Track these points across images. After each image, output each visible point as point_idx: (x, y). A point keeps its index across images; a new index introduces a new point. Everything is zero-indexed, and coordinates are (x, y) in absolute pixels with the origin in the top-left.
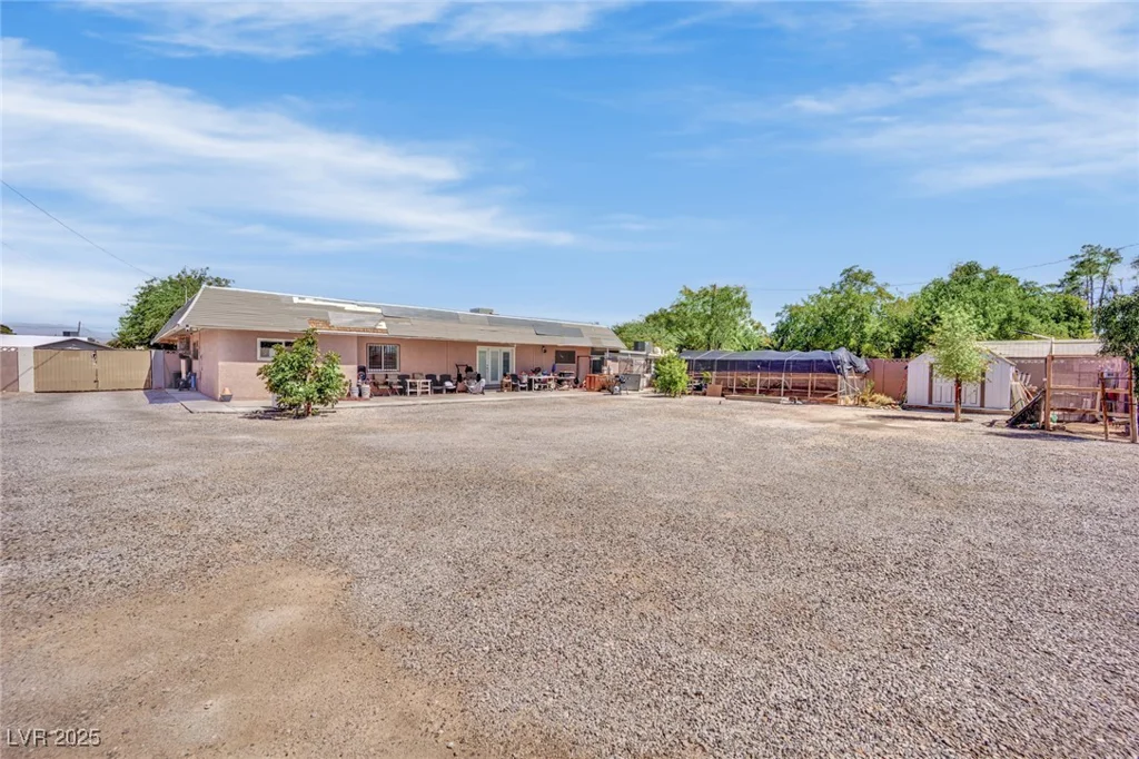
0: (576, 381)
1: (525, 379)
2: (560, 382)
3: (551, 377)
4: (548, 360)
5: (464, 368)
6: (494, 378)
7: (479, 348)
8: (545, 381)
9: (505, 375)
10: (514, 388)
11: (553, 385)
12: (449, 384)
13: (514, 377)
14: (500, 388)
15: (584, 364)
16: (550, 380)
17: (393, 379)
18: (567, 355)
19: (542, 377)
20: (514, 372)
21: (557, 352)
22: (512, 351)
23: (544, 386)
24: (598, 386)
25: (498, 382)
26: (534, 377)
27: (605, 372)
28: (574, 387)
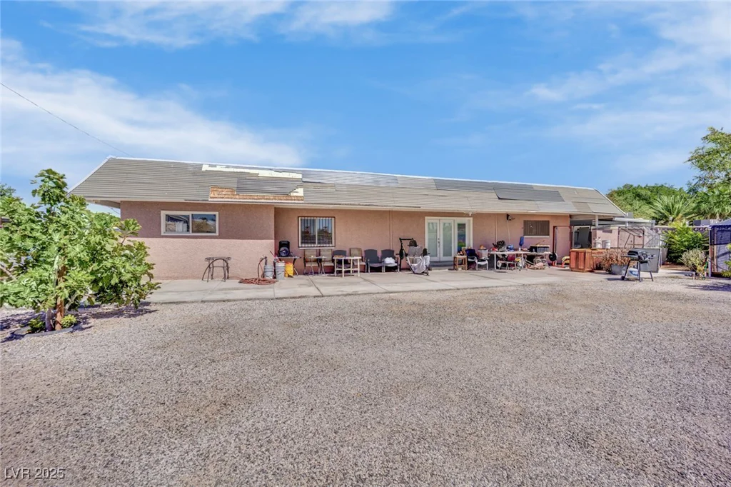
0: (553, 257)
1: (485, 255)
2: (530, 259)
3: (520, 252)
4: (513, 233)
5: (408, 242)
6: (447, 253)
7: (428, 220)
8: (512, 258)
9: (459, 250)
10: (471, 265)
11: (521, 262)
12: (390, 261)
13: (471, 253)
14: (453, 265)
15: (563, 235)
16: (517, 255)
17: (326, 256)
18: (539, 226)
19: (507, 253)
20: (471, 247)
21: (526, 223)
22: (469, 222)
23: (509, 263)
24: (590, 263)
25: (451, 259)
26: (496, 252)
27: (599, 246)
28: (550, 265)
